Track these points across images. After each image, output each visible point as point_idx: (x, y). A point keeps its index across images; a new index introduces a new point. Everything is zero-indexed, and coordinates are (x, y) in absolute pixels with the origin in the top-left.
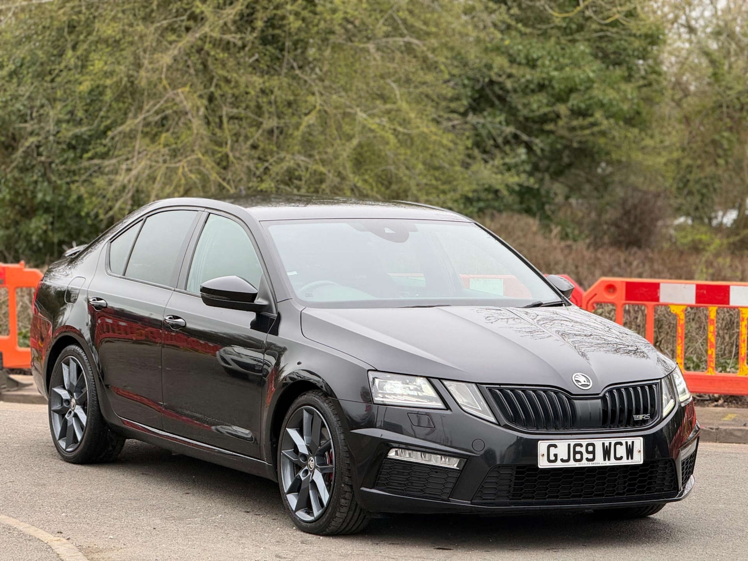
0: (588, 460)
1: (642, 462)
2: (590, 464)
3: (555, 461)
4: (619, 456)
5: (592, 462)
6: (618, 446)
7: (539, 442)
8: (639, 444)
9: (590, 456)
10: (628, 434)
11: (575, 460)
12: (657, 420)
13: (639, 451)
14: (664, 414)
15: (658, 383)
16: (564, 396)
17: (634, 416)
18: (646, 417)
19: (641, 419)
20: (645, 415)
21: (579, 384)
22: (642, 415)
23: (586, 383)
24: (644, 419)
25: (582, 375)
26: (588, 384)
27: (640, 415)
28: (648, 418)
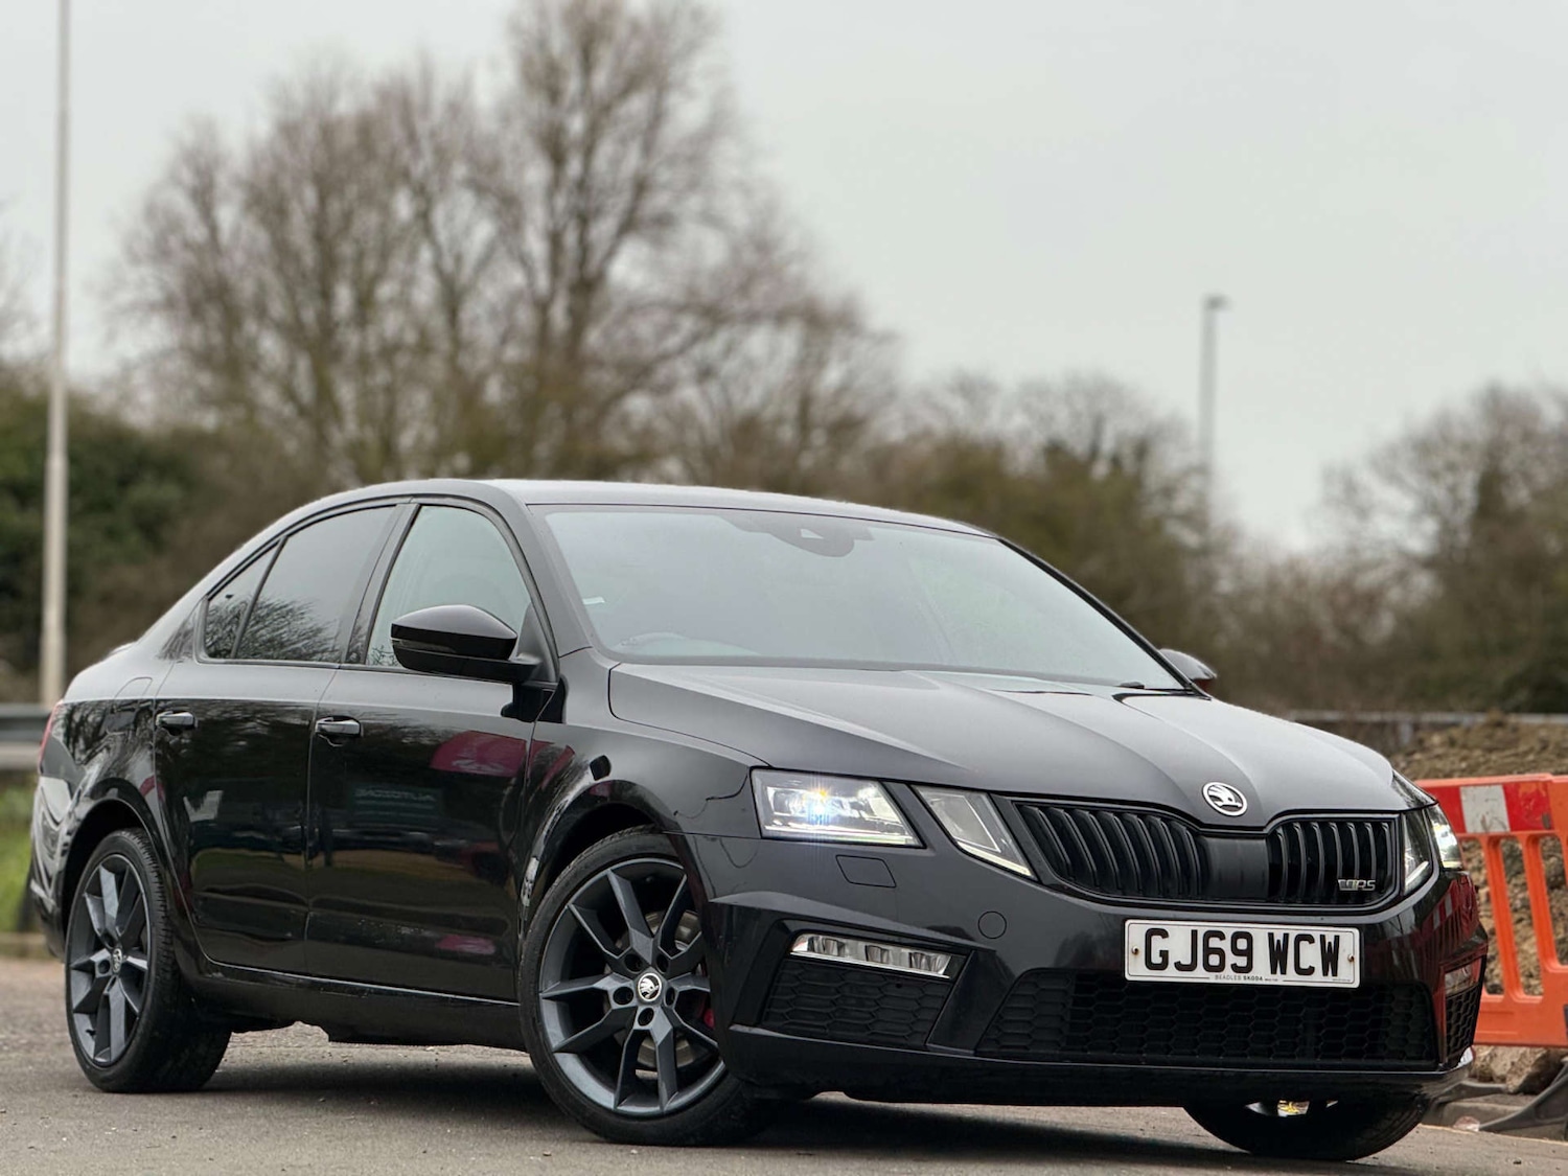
0: (1236, 968)
1: (1356, 984)
2: (1241, 979)
3: (1163, 966)
4: (1306, 967)
5: (1247, 975)
6: (1304, 944)
7: (1128, 922)
8: (1350, 942)
9: (1242, 961)
10: (1327, 920)
11: (1208, 968)
12: (1392, 896)
13: (1352, 958)
14: (1407, 886)
15: (1393, 819)
16: (1185, 828)
17: (1339, 881)
18: (1367, 887)
19: (1355, 889)
20: (1365, 882)
21: (1218, 803)
22: (1356, 882)
23: (1233, 804)
24: (1363, 890)
25: (1226, 787)
26: (1239, 805)
27: (1352, 881)
28: (1371, 888)
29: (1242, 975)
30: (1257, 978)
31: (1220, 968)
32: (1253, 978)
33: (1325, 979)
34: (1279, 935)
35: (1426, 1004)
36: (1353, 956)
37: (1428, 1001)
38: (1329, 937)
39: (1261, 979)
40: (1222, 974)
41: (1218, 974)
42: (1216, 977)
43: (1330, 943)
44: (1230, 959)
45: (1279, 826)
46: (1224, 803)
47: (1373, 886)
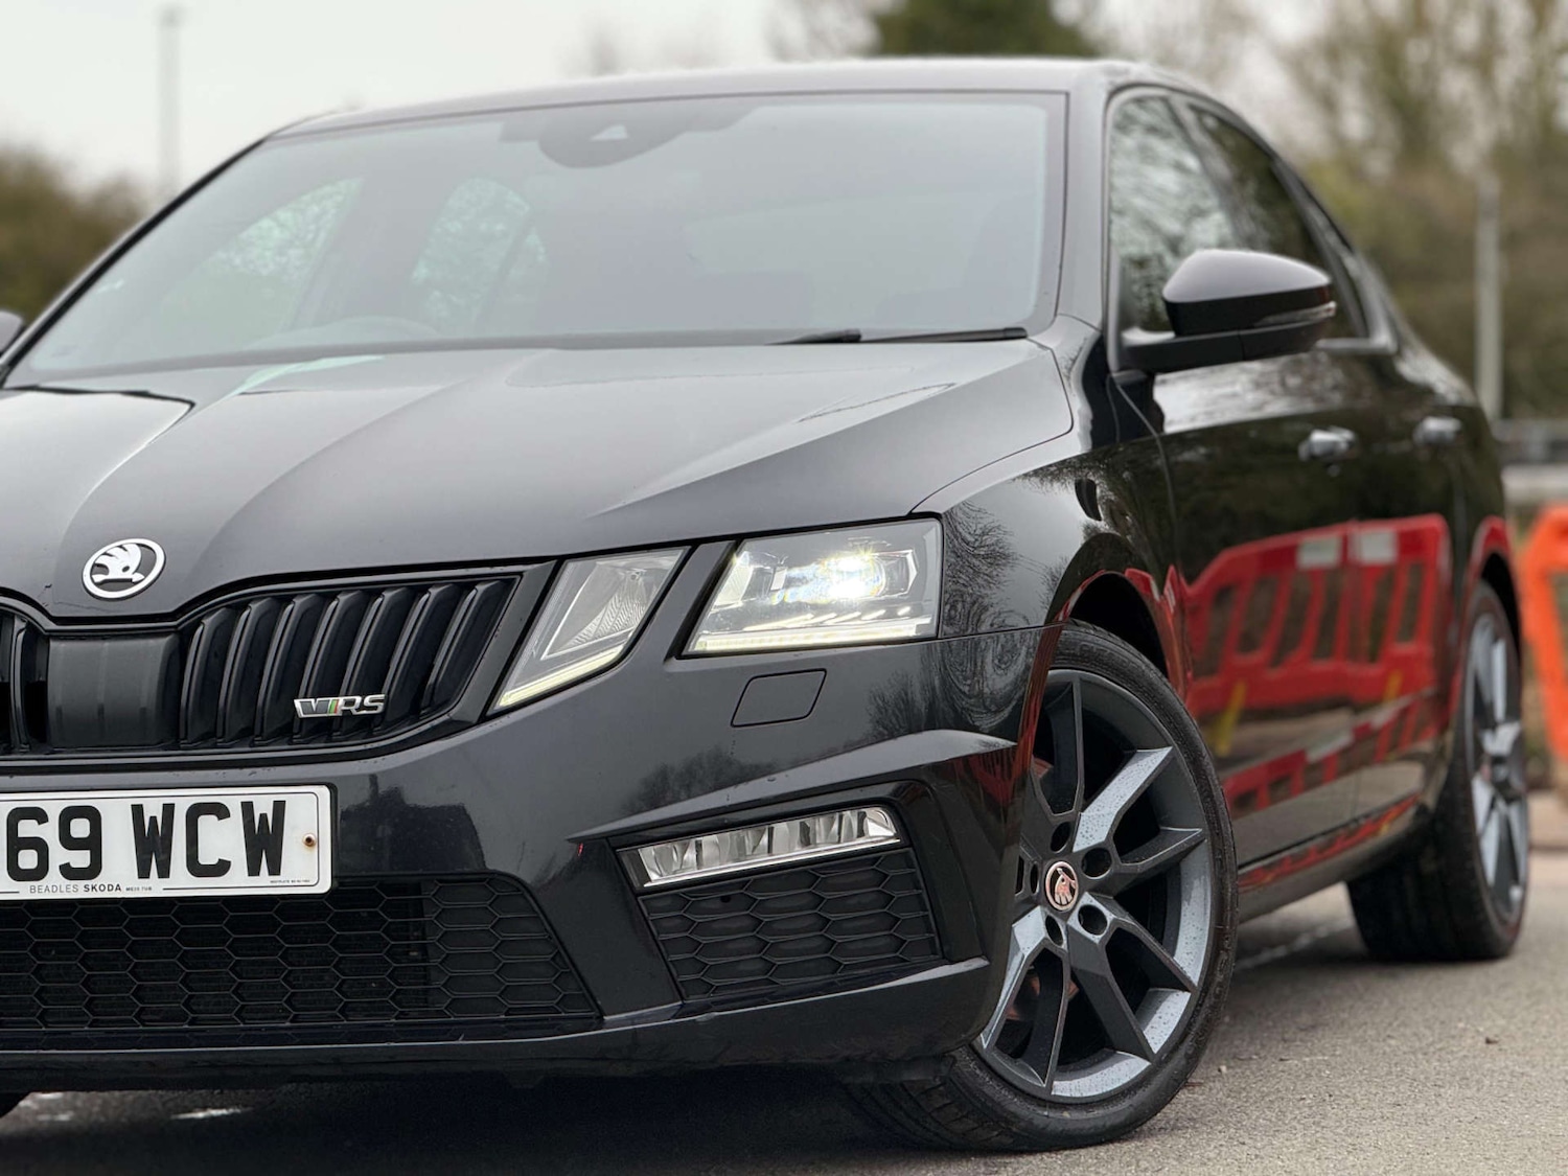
0: (68, 872)
1: (324, 885)
2: (78, 890)
4: (215, 862)
5: (90, 883)
6: (206, 823)
8: (309, 812)
9: (81, 859)
10: (262, 773)
11: (17, 873)
12: (436, 722)
13: (309, 840)
14: (508, 698)
15: (520, 574)
16: (23, 625)
17: (297, 703)
18: (362, 707)
19: (339, 714)
20: (358, 699)
21: (99, 578)
22: (341, 700)
23: (127, 575)
24: (355, 713)
25: (139, 545)
26: (137, 577)
27: (331, 699)
28: (375, 708)
29: (81, 884)
30: (110, 888)
31: (40, 872)
32: (102, 888)
33: (254, 880)
34: (153, 808)
35: (534, 911)
36: (314, 838)
37: (537, 909)
38: (263, 805)
39: (118, 888)
40: (43, 883)
41: (36, 884)
42: (32, 890)
43: (266, 815)
44: (59, 855)
45: (211, 610)
46: (110, 576)
47: (381, 706)
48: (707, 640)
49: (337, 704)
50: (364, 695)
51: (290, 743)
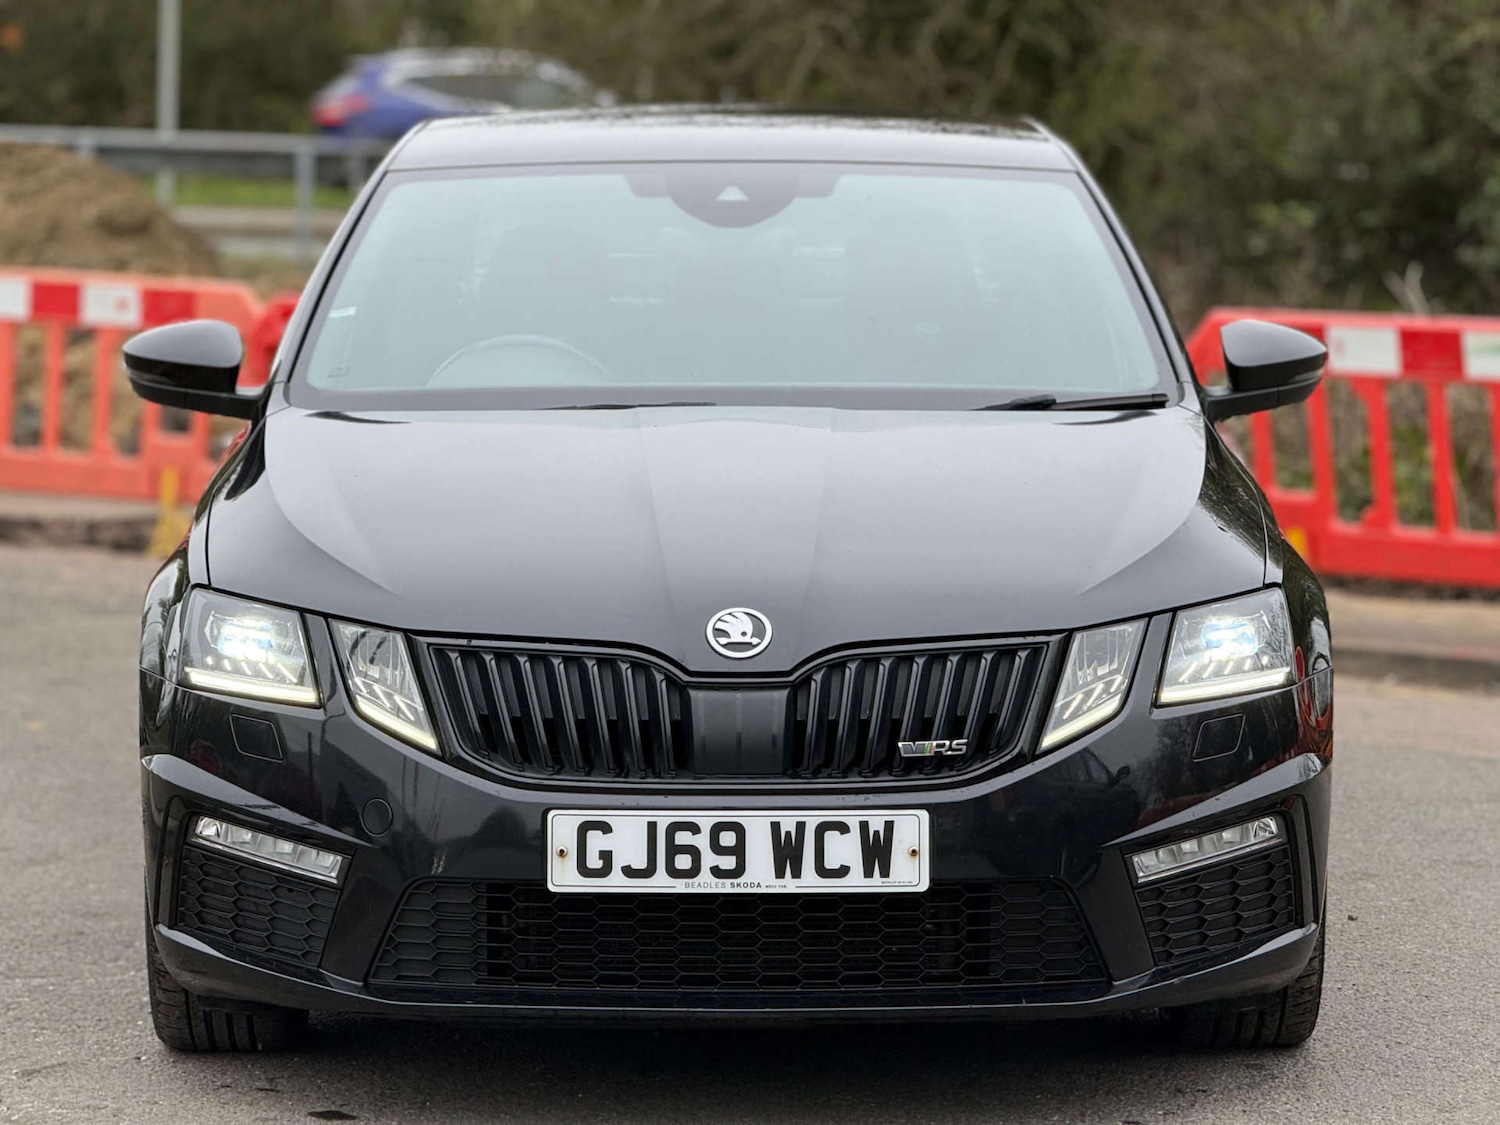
1: (923, 886)
2: (726, 887)
3: (605, 872)
4: (837, 867)
5: (735, 881)
6: (831, 837)
7: (551, 814)
8: (912, 830)
9: (728, 862)
10: (874, 799)
11: (673, 872)
12: (1003, 760)
13: (914, 851)
14: (1048, 741)
15: (1047, 643)
16: (662, 677)
17: (900, 744)
18: (950, 749)
19: (932, 754)
20: (947, 743)
21: (724, 641)
22: (935, 743)
23: (747, 639)
24: (945, 754)
25: (747, 614)
26: (755, 641)
27: (927, 743)
28: (960, 750)
29: (728, 882)
30: (752, 885)
31: (693, 872)
32: (746, 885)
33: (868, 881)
34: (788, 823)
35: (1072, 905)
36: (917, 849)
37: (1074, 901)
38: (877, 823)
39: (759, 885)
40: (696, 880)
41: (690, 881)
42: (687, 886)
43: (878, 832)
44: (709, 859)
45: (817, 668)
46: (732, 640)
47: (964, 748)
48: (1168, 695)
49: (930, 747)
50: (951, 739)
51: (891, 775)
